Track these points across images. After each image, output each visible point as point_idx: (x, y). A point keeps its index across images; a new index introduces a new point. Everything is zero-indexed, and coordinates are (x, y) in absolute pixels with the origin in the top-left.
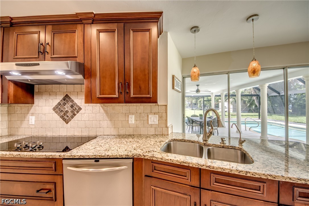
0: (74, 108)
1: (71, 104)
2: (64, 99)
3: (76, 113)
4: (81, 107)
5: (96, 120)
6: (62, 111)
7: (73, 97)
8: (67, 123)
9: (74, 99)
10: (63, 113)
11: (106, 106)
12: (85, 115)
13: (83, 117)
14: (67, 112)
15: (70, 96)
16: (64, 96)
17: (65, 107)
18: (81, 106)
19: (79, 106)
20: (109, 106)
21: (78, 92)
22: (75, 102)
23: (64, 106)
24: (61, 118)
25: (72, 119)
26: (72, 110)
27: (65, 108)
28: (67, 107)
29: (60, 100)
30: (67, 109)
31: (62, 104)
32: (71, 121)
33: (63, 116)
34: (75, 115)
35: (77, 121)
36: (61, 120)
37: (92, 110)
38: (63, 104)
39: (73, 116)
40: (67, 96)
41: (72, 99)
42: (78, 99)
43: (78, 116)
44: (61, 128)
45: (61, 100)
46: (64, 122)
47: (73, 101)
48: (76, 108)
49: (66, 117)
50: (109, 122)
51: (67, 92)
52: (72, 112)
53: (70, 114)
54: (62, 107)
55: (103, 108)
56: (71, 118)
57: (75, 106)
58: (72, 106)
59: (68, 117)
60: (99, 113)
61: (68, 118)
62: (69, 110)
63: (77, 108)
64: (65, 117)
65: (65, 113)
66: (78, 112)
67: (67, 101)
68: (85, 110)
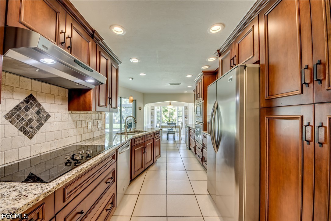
0: (41, 116)
1: (36, 109)
2: (27, 101)
3: (43, 122)
4: (50, 114)
5: (65, 129)
6: (23, 119)
7: (40, 100)
8: (31, 138)
9: (41, 102)
10: (24, 123)
11: (73, 114)
12: (54, 125)
13: (52, 127)
14: (31, 120)
15: (35, 97)
16: (27, 96)
17: (28, 113)
18: (50, 112)
19: (47, 112)
20: (75, 113)
21: (46, 94)
22: (43, 107)
23: (27, 111)
24: (21, 131)
25: (38, 132)
26: (39, 118)
27: (27, 115)
28: (31, 114)
29: (21, 101)
30: (30, 117)
31: (23, 108)
32: (37, 134)
33: (24, 128)
34: (42, 124)
35: (45, 133)
36: (22, 133)
37: (61, 118)
38: (25, 108)
39: (40, 126)
40: (31, 97)
41: (39, 102)
42: (46, 103)
43: (46, 126)
44: (22, 147)
45: (22, 103)
46: (26, 137)
47: (39, 105)
48: (43, 116)
49: (30, 128)
50: (75, 130)
51: (31, 90)
52: (38, 120)
53: (34, 124)
54: (22, 114)
55: (71, 116)
56: (37, 129)
57: (42, 111)
58: (38, 113)
59: (32, 128)
60: (68, 121)
61: (32, 130)
62: (34, 119)
63: (45, 116)
64: (28, 129)
65: (27, 123)
66: (46, 120)
67: (31, 104)
68: (54, 118)
